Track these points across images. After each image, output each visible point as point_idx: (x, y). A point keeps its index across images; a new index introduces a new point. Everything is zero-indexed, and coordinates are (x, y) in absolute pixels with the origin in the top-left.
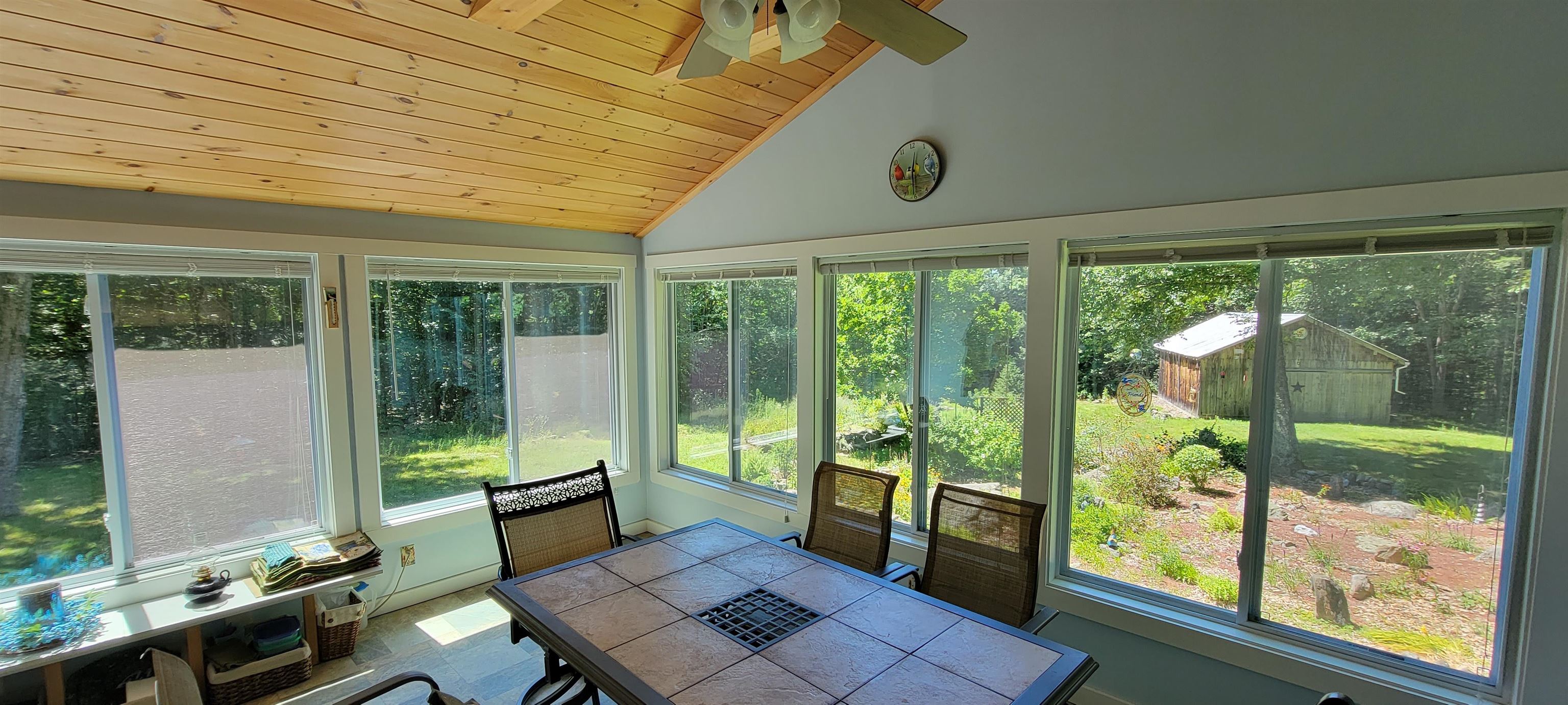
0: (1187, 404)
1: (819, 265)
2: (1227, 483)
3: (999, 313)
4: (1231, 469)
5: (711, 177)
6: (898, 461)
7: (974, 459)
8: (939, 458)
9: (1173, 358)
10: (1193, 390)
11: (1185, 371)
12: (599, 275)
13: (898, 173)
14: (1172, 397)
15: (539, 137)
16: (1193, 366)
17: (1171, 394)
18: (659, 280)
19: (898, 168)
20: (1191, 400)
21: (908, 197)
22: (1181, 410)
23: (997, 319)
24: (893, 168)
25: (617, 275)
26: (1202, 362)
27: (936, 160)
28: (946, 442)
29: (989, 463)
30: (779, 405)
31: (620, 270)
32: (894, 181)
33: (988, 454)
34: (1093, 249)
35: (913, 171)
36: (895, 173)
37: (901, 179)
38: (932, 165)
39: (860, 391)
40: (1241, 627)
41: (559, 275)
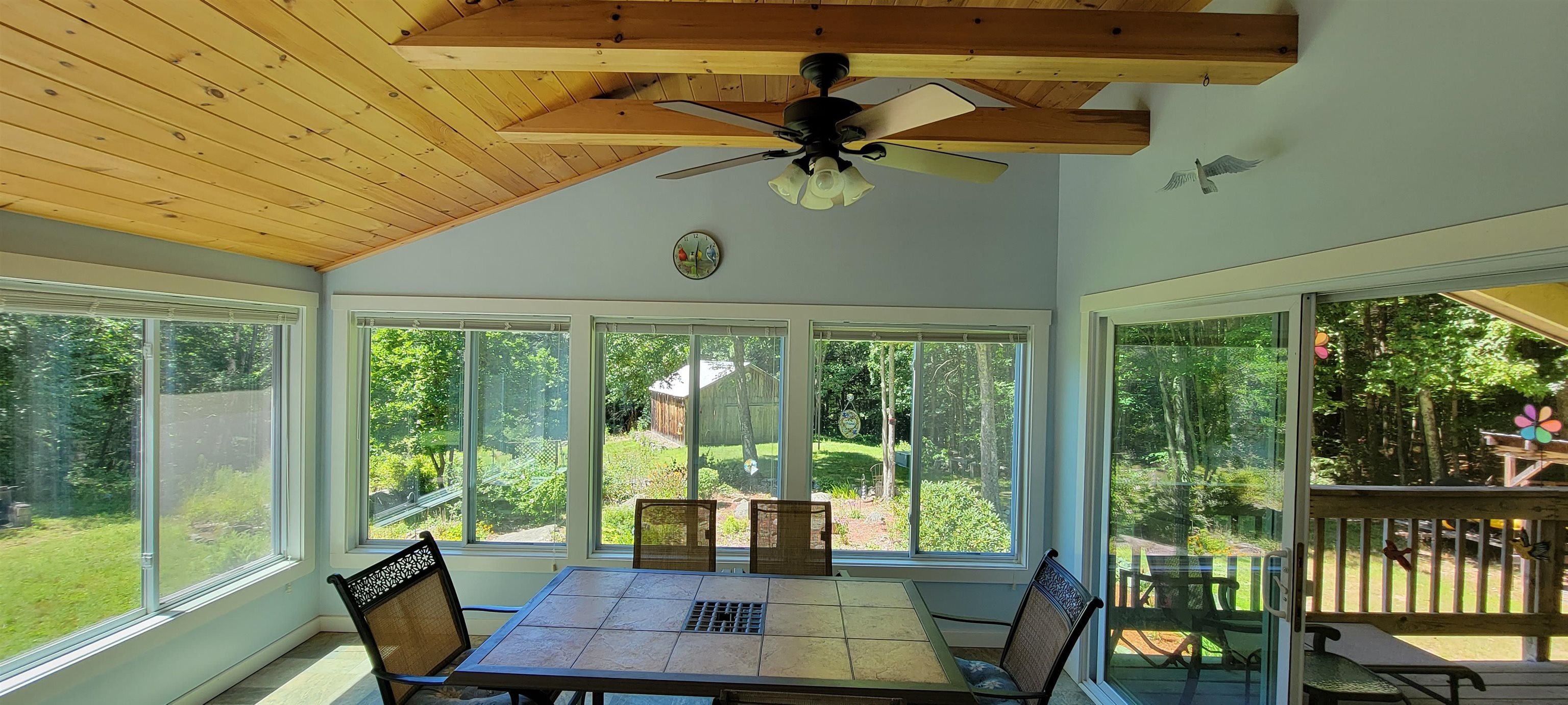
0: (676, 437)
1: (596, 324)
2: (723, 496)
3: (537, 359)
4: (725, 485)
5: (456, 222)
6: (433, 520)
7: (521, 505)
8: (482, 510)
9: (663, 398)
10: (680, 425)
11: (673, 409)
12: (276, 315)
13: (682, 255)
14: (663, 431)
15: (329, 159)
16: (679, 404)
17: (662, 429)
18: (354, 324)
19: (682, 251)
20: (679, 433)
21: (689, 275)
22: (672, 442)
23: (536, 364)
24: (677, 250)
25: (294, 316)
26: (686, 400)
27: (717, 250)
28: (492, 492)
29: (536, 507)
30: (239, 474)
31: (299, 309)
32: (677, 260)
33: (536, 498)
34: (829, 328)
35: (697, 255)
36: (678, 255)
37: (685, 260)
38: (714, 254)
39: (382, 445)
40: (913, 559)
41: (231, 313)
